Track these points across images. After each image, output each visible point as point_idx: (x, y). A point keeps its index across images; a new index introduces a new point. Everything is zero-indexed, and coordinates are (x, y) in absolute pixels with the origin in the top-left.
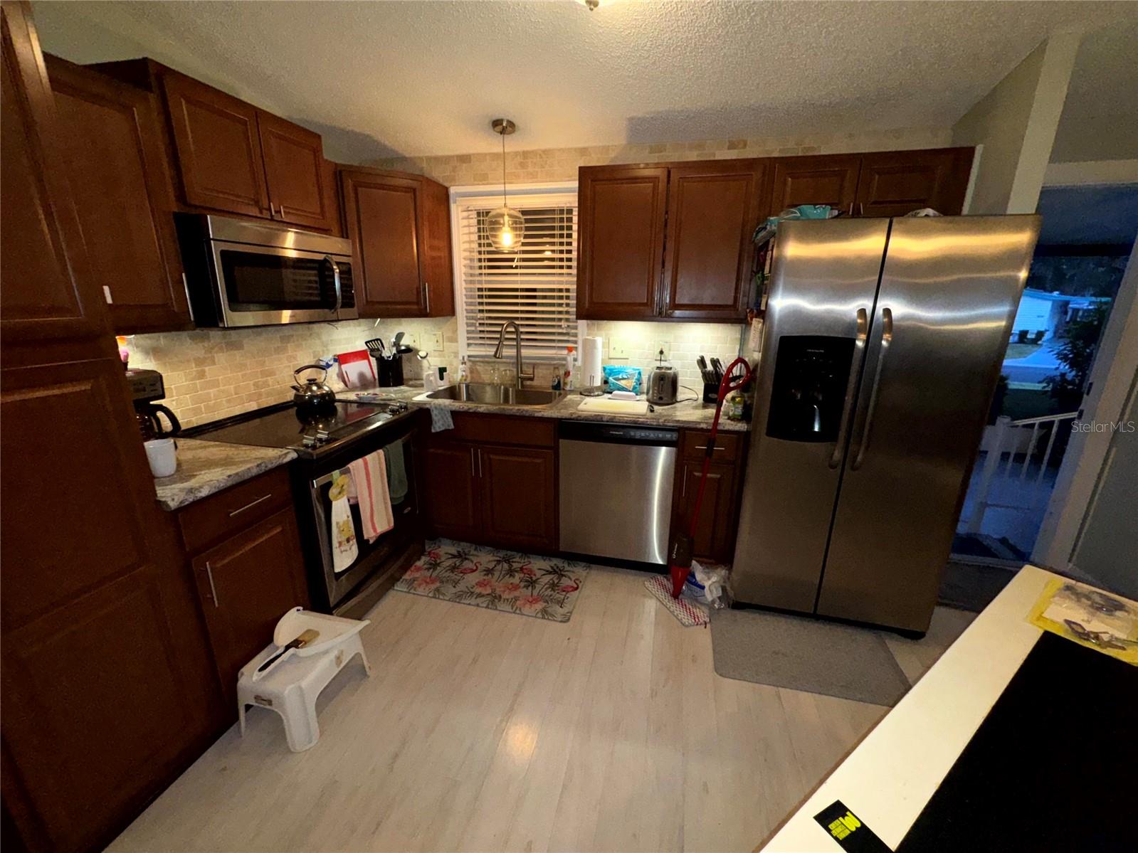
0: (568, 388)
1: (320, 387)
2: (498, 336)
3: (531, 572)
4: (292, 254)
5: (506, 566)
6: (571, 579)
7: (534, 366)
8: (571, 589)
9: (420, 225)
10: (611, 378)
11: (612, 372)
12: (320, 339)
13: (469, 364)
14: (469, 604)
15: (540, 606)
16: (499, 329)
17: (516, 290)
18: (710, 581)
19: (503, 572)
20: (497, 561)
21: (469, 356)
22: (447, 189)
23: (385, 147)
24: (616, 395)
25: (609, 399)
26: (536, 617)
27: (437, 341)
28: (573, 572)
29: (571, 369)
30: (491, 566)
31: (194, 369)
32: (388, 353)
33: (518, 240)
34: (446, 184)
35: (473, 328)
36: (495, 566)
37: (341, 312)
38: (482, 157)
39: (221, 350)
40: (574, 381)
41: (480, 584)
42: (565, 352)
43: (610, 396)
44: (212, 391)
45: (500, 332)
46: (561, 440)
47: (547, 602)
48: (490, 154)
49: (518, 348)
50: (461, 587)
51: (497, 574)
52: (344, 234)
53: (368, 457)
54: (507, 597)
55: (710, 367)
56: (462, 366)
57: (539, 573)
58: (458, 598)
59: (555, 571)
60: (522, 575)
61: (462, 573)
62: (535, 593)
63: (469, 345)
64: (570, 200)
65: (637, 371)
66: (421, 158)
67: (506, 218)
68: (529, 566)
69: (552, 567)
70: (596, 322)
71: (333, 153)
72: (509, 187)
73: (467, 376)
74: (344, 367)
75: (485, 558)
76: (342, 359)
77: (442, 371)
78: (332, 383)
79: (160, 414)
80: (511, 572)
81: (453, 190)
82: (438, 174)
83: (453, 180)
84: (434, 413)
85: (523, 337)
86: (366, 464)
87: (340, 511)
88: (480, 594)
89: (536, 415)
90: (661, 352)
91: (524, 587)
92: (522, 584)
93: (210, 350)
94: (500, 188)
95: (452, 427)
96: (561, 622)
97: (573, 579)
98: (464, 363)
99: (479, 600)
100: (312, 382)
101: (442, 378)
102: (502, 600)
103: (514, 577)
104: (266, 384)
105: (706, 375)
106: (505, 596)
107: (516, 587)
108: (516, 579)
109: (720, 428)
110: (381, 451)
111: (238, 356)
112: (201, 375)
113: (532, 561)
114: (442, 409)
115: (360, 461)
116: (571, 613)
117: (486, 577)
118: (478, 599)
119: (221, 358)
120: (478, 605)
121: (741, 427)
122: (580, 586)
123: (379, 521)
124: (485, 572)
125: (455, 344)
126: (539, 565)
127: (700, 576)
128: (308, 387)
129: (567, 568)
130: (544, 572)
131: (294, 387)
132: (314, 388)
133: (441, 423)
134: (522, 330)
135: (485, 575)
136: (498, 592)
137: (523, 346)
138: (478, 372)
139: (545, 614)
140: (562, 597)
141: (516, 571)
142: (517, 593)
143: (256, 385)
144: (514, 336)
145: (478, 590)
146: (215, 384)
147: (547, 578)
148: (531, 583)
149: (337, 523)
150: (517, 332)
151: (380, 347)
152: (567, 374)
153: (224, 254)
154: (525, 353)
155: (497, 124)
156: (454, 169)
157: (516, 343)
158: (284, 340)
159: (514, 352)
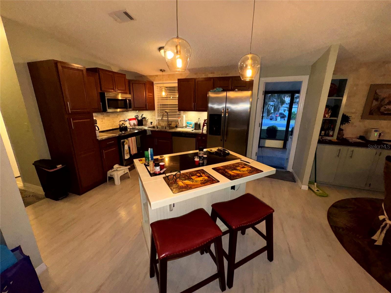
0: (178, 126)
1: (124, 125)
2: (162, 115)
4: (120, 98)
7: (171, 122)
9: (146, 91)
10: (188, 125)
11: (188, 123)
12: (125, 115)
13: (158, 121)
16: (163, 113)
21: (158, 120)
22: (153, 83)
23: (140, 74)
27: (151, 116)
29: (179, 122)
31: (101, 120)
32: (140, 118)
33: (166, 93)
34: (153, 81)
35: (159, 113)
37: (129, 109)
38: (160, 75)
39: (106, 117)
40: (180, 124)
42: (178, 119)
43: (187, 128)
46: (173, 137)
48: (162, 75)
52: (130, 94)
56: (156, 122)
63: (158, 117)
64: (176, 85)
66: (148, 76)
67: (163, 89)
70: (185, 112)
71: (128, 77)
72: (164, 82)
73: (157, 124)
74: (130, 121)
76: (130, 120)
77: (151, 123)
78: (127, 124)
79: (96, 127)
81: (154, 83)
82: (151, 79)
83: (154, 80)
84: (147, 131)
85: (169, 115)
86: (132, 139)
87: (126, 147)
90: (199, 119)
93: (104, 117)
94: (162, 82)
95: (151, 134)
100: (123, 124)
101: (151, 124)
104: (114, 124)
109: (203, 133)
110: (135, 137)
111: (109, 118)
112: (102, 121)
114: (149, 130)
115: (130, 138)
119: (106, 118)
121: (206, 133)
123: (134, 151)
125: (155, 117)
128: (122, 125)
131: (119, 125)
132: (123, 125)
133: (149, 133)
134: (168, 113)
137: (169, 117)
138: (160, 123)
143: (112, 124)
144: (167, 115)
146: (104, 123)
149: (126, 150)
150: (167, 114)
151: (138, 117)
153: (108, 99)
154: (169, 119)
155: (161, 70)
156: (154, 78)
157: (167, 116)
158: (118, 115)
159: (167, 119)
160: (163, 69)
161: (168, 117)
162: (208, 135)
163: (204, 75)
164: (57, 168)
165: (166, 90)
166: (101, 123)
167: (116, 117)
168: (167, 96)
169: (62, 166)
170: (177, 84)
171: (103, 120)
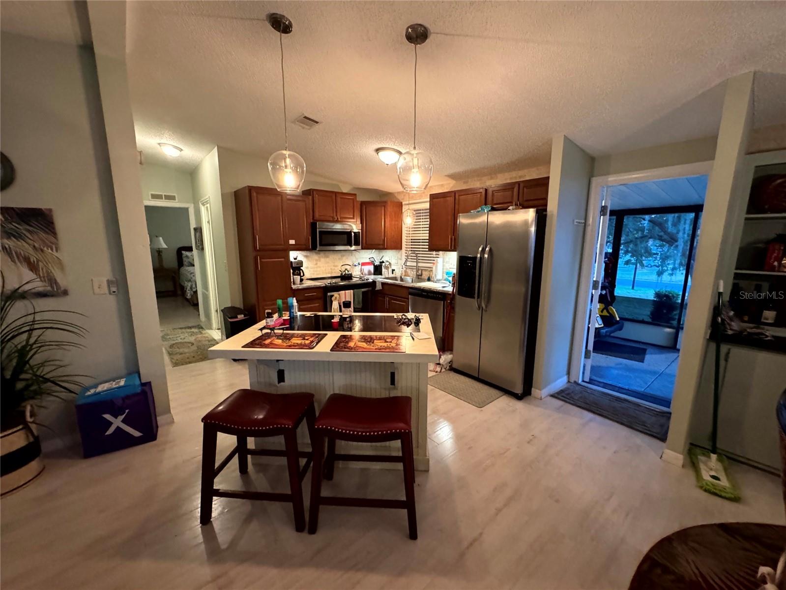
1: (348, 271)
4: (340, 230)
7: (422, 270)
9: (386, 218)
10: (447, 277)
11: (447, 274)
12: (355, 256)
13: (405, 269)
17: (420, 239)
21: (405, 266)
22: (402, 203)
23: (383, 191)
27: (396, 260)
29: (434, 272)
31: (315, 262)
32: (377, 263)
34: (402, 201)
35: (407, 255)
40: (434, 276)
42: (431, 264)
44: (319, 269)
46: (411, 296)
52: (361, 223)
53: (347, 291)
56: (401, 270)
64: (427, 206)
66: (395, 193)
67: (411, 214)
72: (410, 202)
73: (402, 273)
74: (363, 267)
76: (363, 264)
77: (394, 271)
78: (355, 271)
79: (301, 271)
81: (403, 203)
82: (400, 198)
83: (403, 199)
84: (377, 283)
85: (419, 258)
86: (345, 293)
87: (335, 305)
89: (403, 285)
95: (381, 288)
98: (403, 268)
100: (346, 269)
101: (393, 273)
104: (334, 269)
110: (352, 291)
112: (316, 264)
114: (379, 282)
115: (343, 292)
119: (323, 260)
128: (345, 271)
131: (341, 271)
132: (346, 271)
133: (379, 287)
134: (419, 255)
137: (420, 262)
138: (407, 272)
144: (416, 258)
146: (320, 267)
149: (334, 308)
150: (416, 256)
151: (374, 260)
152: (433, 274)
153: (320, 232)
154: (420, 265)
156: (404, 195)
157: (416, 260)
158: (343, 256)
159: (415, 264)
161: (417, 262)
162: (458, 297)
163: (478, 183)
164: (237, 317)
166: (315, 266)
167: (339, 259)
168: (414, 225)
169: (244, 317)
170: (429, 203)
171: (318, 262)
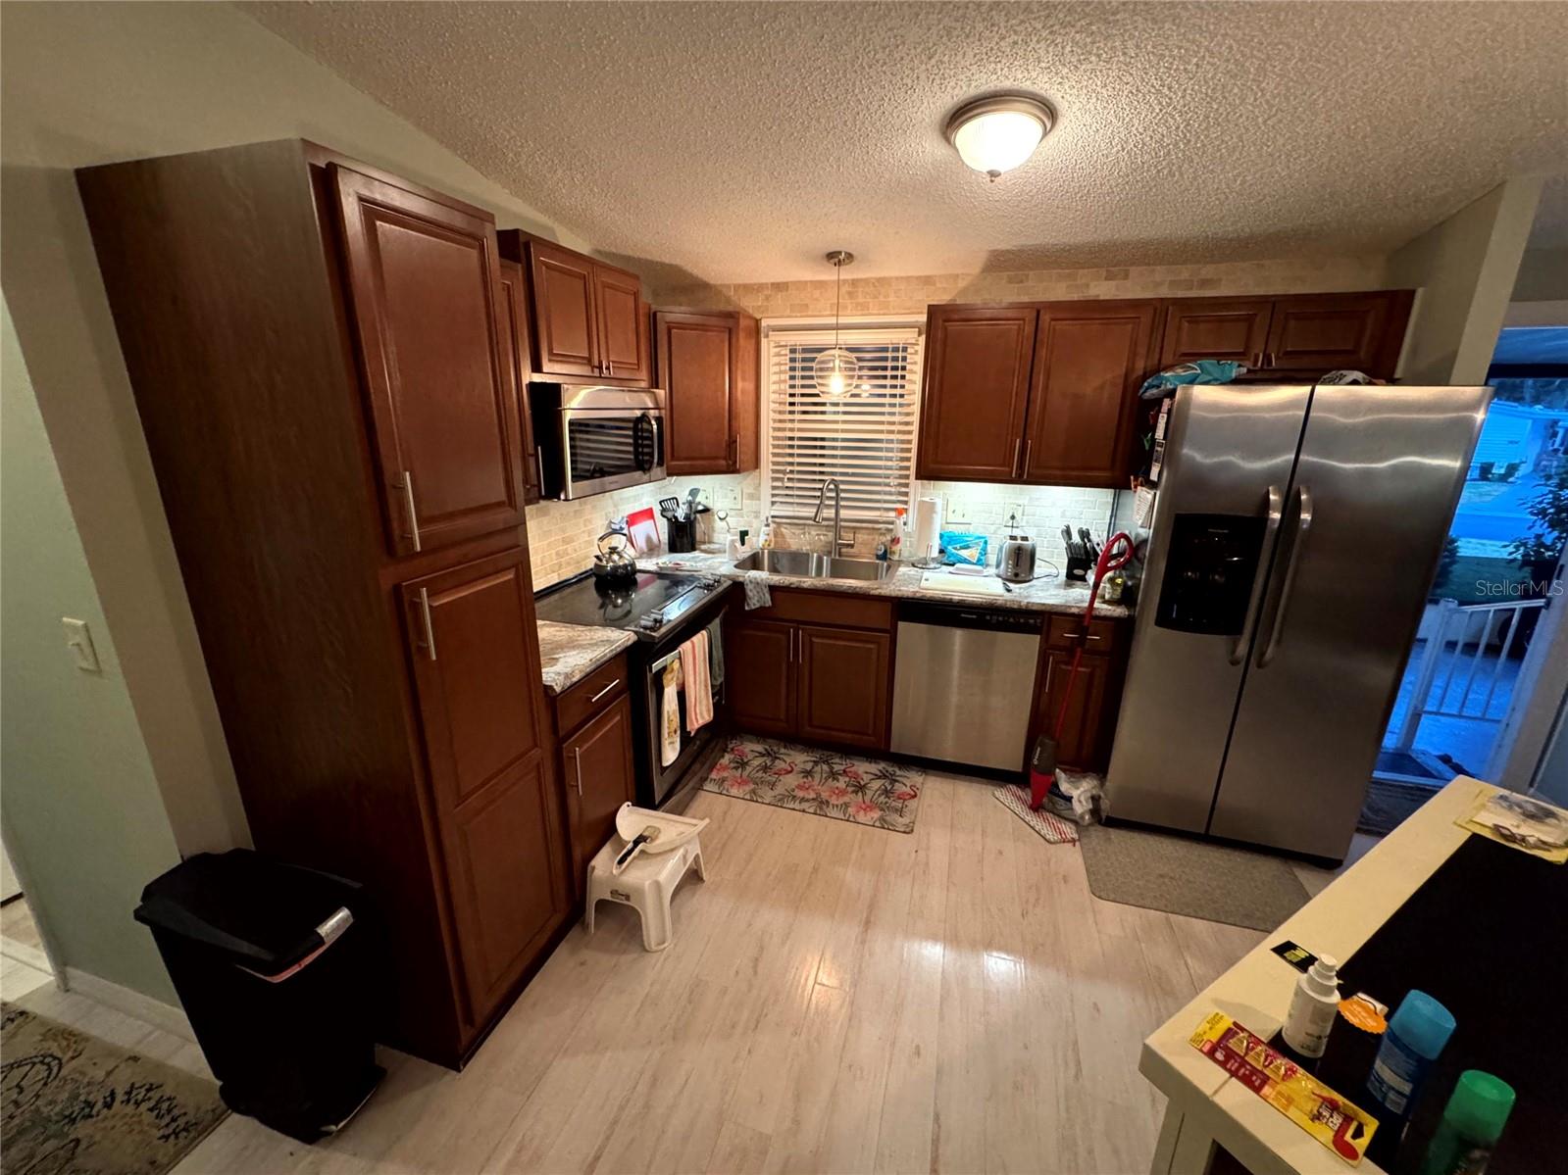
0: (896, 557)
1: (620, 555)
2: (819, 494)
3: (856, 776)
5: (825, 767)
6: (906, 786)
7: (855, 530)
8: (907, 797)
9: (733, 368)
10: (950, 547)
11: (951, 540)
13: (772, 526)
14: (794, 809)
15: (876, 814)
16: (821, 486)
18: (1079, 792)
19: (824, 775)
20: (814, 762)
21: (773, 517)
22: (757, 322)
24: (957, 569)
25: (950, 573)
26: (874, 826)
27: (735, 498)
28: (908, 778)
29: (900, 535)
30: (809, 766)
32: (681, 514)
33: (850, 381)
34: (757, 315)
35: (779, 484)
36: (813, 768)
37: (654, 474)
38: (802, 285)
40: (904, 549)
41: (800, 787)
42: (893, 514)
43: (951, 569)
45: (821, 489)
46: (899, 623)
47: (882, 810)
48: (811, 282)
49: (837, 507)
50: (780, 789)
51: (817, 777)
52: (656, 383)
53: (695, 639)
54: (836, 803)
55: (1076, 539)
56: (764, 529)
57: (866, 778)
58: (779, 802)
59: (884, 775)
60: (847, 779)
61: (776, 774)
62: (867, 799)
63: (773, 503)
65: (983, 540)
66: (728, 287)
67: (836, 361)
68: (852, 769)
69: (880, 771)
72: (842, 320)
73: (771, 541)
74: (633, 530)
75: (800, 759)
76: (629, 521)
77: (744, 534)
80: (834, 775)
81: (764, 323)
82: (749, 304)
84: (749, 588)
85: (842, 495)
86: (693, 646)
87: (670, 699)
88: (803, 798)
89: (873, 592)
90: (1013, 517)
91: (853, 792)
92: (850, 789)
94: (832, 321)
95: (769, 603)
96: (904, 832)
97: (908, 785)
98: (767, 525)
99: (805, 805)
100: (613, 551)
101: (743, 543)
102: (831, 806)
103: (838, 781)
104: (566, 552)
105: (1070, 547)
106: (833, 800)
107: (843, 793)
108: (842, 783)
109: (1095, 613)
110: (704, 632)
113: (856, 763)
114: (758, 583)
116: (913, 823)
117: (805, 780)
118: (803, 804)
120: (804, 811)
121: (1119, 611)
122: (918, 793)
123: (702, 713)
124: (803, 775)
125: (758, 502)
126: (864, 768)
127: (1065, 787)
128: (610, 557)
129: (898, 772)
130: (873, 777)
131: (597, 557)
132: (616, 558)
133: (756, 600)
134: (842, 487)
135: (803, 777)
136: (825, 796)
137: (842, 506)
138: (783, 536)
139: (884, 824)
140: (900, 805)
141: (840, 774)
142: (846, 799)
144: (835, 494)
145: (800, 794)
147: (876, 784)
148: (860, 788)
150: (837, 490)
151: (675, 506)
152: (895, 541)
153: (571, 423)
154: (843, 513)
155: (832, 256)
156: (767, 298)
157: (835, 502)
159: (833, 513)
160: (844, 248)
165: (852, 363)
168: (853, 396)
170: (922, 332)
